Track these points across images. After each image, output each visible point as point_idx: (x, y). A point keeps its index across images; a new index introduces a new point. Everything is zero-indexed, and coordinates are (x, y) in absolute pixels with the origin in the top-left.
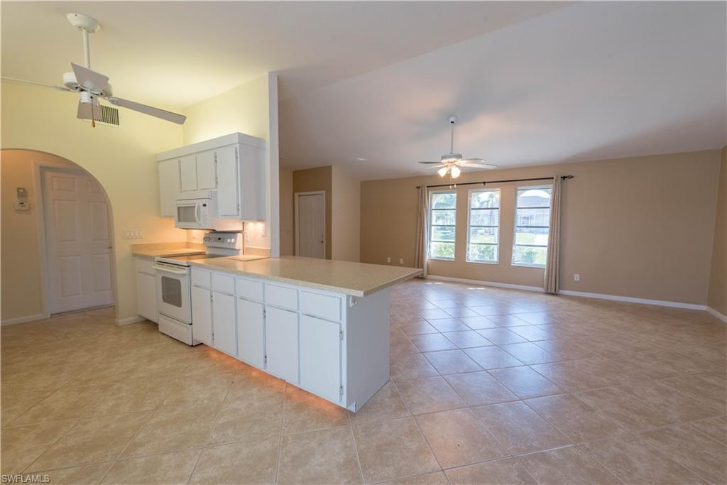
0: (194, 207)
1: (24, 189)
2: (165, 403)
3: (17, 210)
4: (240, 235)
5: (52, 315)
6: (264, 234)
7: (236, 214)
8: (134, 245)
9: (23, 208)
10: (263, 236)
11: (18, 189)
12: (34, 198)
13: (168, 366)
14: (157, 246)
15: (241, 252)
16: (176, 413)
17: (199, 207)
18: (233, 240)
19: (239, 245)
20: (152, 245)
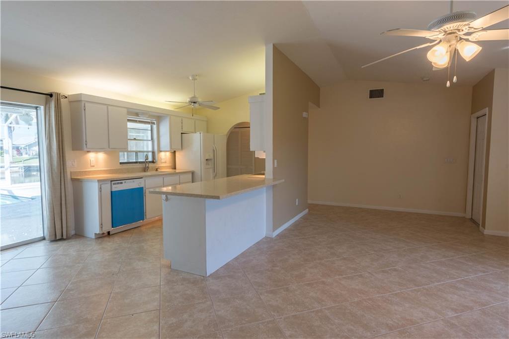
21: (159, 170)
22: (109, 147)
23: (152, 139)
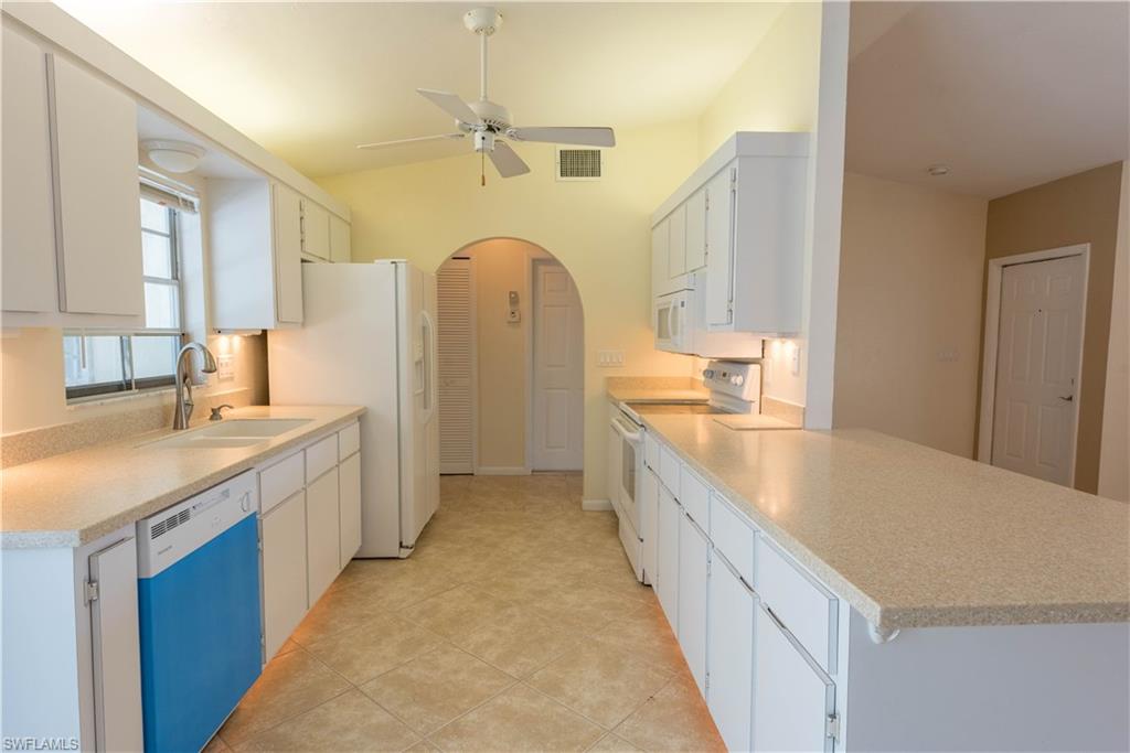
0: (668, 309)
1: (515, 293)
2: (536, 677)
3: (509, 322)
4: (754, 369)
5: (533, 471)
6: (796, 370)
7: (725, 321)
8: (610, 378)
9: (514, 320)
10: (794, 374)
11: (511, 293)
12: (525, 304)
13: (588, 608)
14: (642, 382)
15: (755, 407)
16: (534, 705)
17: (675, 308)
18: (739, 380)
19: (750, 392)
20: (635, 379)
21: (224, 413)
22: (62, 309)
23: (175, 277)
